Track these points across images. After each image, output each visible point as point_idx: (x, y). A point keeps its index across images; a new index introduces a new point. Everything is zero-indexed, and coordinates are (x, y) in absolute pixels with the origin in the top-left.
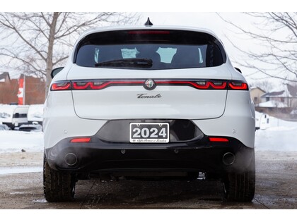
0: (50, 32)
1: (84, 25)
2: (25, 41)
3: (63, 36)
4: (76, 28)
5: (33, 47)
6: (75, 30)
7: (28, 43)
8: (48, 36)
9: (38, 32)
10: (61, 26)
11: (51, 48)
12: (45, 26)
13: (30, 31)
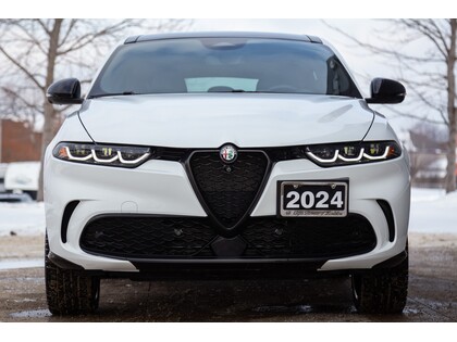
0: (51, 44)
1: (104, 33)
2: (10, 58)
3: (70, 50)
4: (91, 37)
5: (22, 68)
6: (90, 41)
7: (14, 62)
8: (47, 51)
9: (30, 44)
10: (68, 34)
11: (51, 69)
12: (41, 35)
13: (18, 42)
